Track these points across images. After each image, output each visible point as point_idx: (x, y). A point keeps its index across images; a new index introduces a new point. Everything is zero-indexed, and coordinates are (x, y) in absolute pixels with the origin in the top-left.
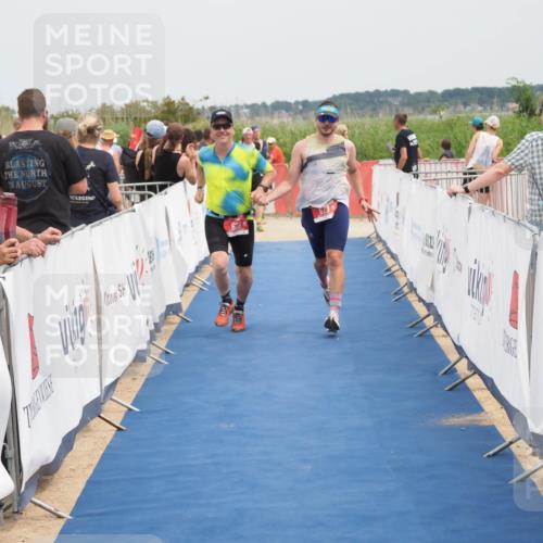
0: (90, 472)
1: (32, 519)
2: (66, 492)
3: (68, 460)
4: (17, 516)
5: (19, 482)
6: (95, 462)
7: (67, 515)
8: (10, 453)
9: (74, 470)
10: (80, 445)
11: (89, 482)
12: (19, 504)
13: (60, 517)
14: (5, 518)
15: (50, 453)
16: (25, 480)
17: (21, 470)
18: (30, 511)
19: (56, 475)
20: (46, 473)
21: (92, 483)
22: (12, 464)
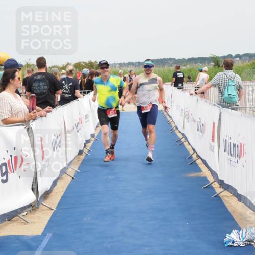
0: (63, 193)
1: (42, 210)
2: (54, 201)
3: (55, 190)
4: (37, 209)
5: (37, 197)
6: (64, 190)
7: (55, 209)
8: (34, 187)
9: (57, 193)
10: (59, 184)
12: (38, 205)
13: (52, 209)
14: (33, 210)
15: (49, 187)
16: (40, 196)
17: (38, 193)
18: (41, 207)
19: (51, 194)
20: (47, 194)
21: (63, 197)
22: (35, 190)
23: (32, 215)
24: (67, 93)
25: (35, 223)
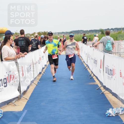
0: (32, 92)
1: (23, 100)
2: (28, 95)
3: (29, 90)
4: (20, 99)
5: (20, 93)
6: (33, 90)
7: (28, 99)
8: (19, 89)
9: (29, 92)
10: (30, 88)
11: (32, 94)
13: (27, 99)
14: (18, 99)
15: (25, 89)
16: (22, 93)
18: (22, 98)
20: (25, 92)
22: (19, 91)
23: (18, 102)
24: (34, 46)
25: (19, 105)
